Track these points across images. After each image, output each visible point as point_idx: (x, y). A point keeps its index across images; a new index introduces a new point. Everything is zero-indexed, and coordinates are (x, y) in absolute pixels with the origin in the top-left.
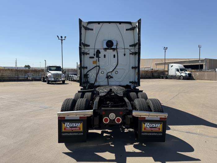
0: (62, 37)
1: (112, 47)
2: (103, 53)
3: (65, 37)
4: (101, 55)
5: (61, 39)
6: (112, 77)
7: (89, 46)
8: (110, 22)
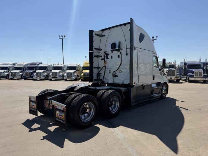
0: (153, 38)
1: (115, 48)
2: (110, 54)
3: (157, 37)
4: (109, 57)
5: (152, 39)
6: (117, 76)
7: (102, 50)
8: (117, 26)
